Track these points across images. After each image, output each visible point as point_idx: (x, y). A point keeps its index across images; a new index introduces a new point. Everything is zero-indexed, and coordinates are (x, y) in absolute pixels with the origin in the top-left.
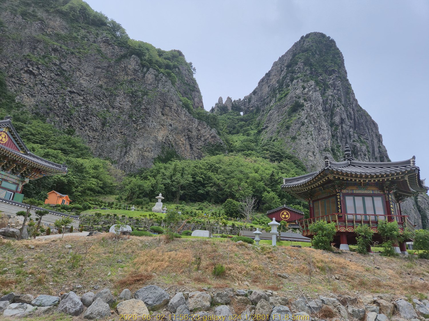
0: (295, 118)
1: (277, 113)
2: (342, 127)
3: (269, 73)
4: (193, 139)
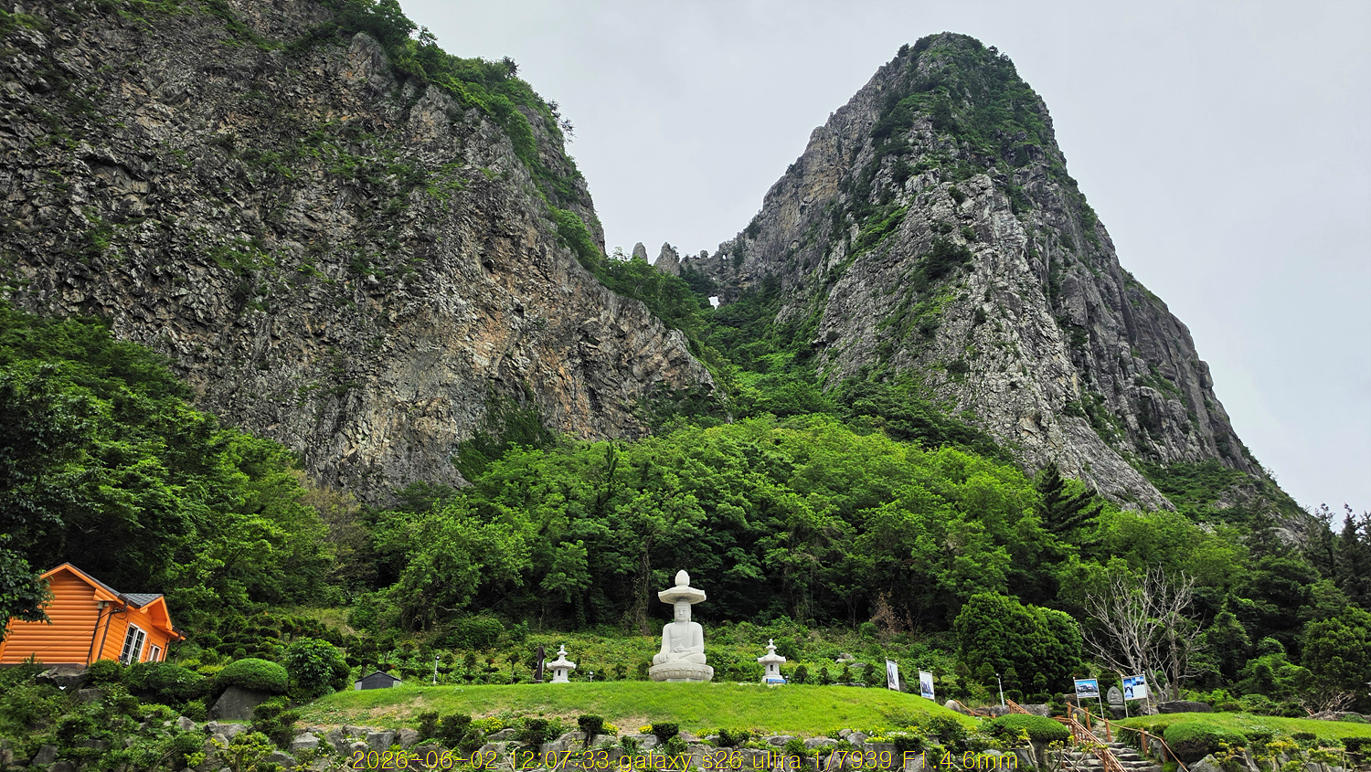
0: (948, 298)
1: (866, 285)
2: (1094, 337)
3: (801, 167)
4: (604, 370)
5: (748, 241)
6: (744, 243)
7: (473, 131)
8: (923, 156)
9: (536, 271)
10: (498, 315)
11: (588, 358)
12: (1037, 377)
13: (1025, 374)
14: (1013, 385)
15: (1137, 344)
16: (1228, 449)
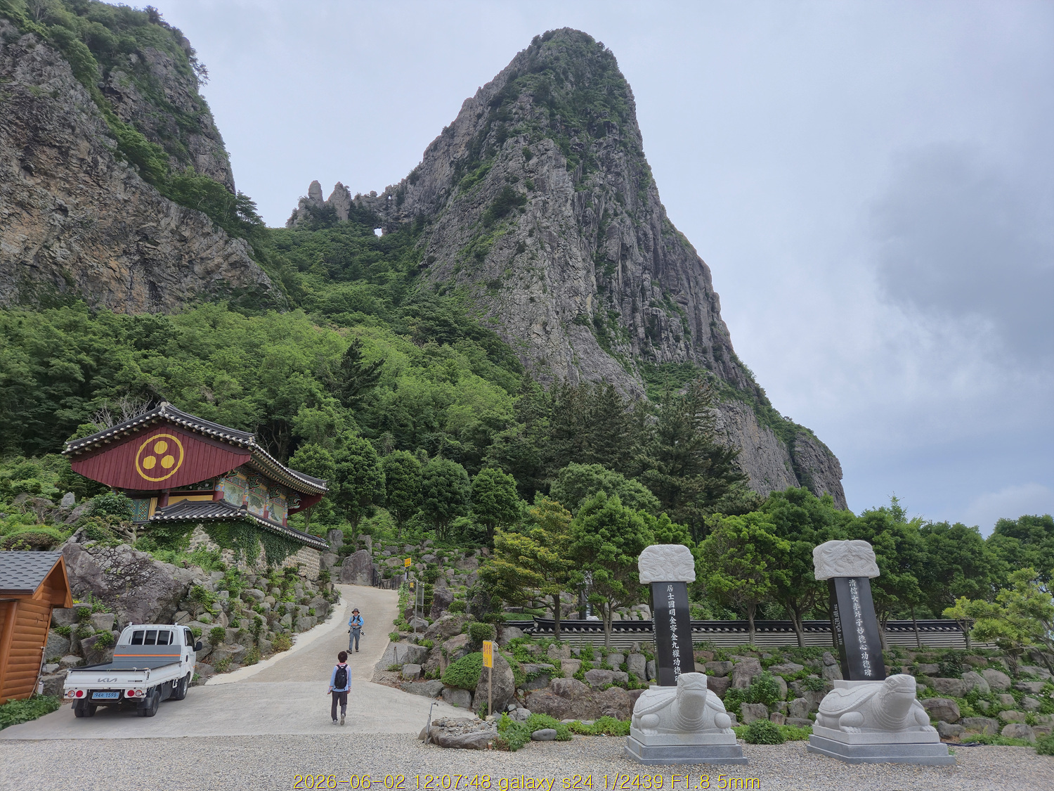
0: (502, 232)
1: (458, 221)
2: (624, 268)
3: (453, 129)
4: (163, 267)
5: (409, 186)
6: (406, 188)
7: (27, 53)
8: (521, 123)
9: (87, 179)
10: (35, 212)
11: (147, 256)
12: (555, 295)
13: (544, 292)
14: (532, 300)
15: (660, 277)
16: (721, 355)
